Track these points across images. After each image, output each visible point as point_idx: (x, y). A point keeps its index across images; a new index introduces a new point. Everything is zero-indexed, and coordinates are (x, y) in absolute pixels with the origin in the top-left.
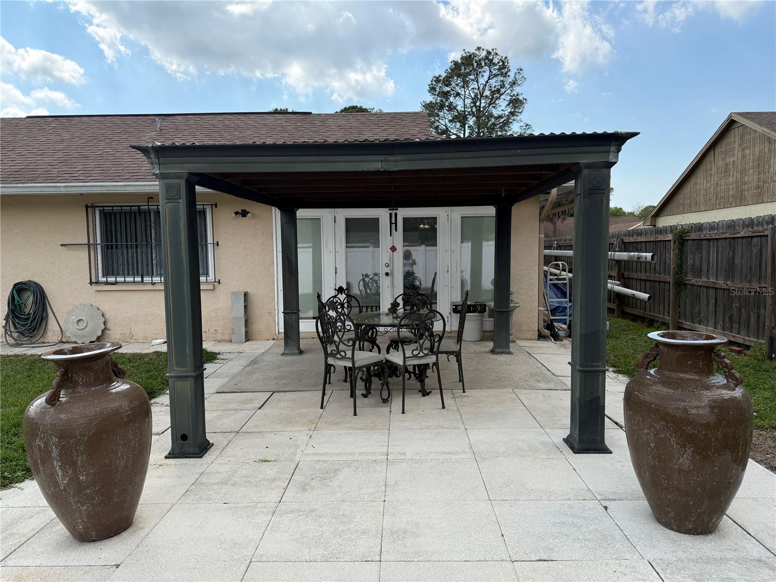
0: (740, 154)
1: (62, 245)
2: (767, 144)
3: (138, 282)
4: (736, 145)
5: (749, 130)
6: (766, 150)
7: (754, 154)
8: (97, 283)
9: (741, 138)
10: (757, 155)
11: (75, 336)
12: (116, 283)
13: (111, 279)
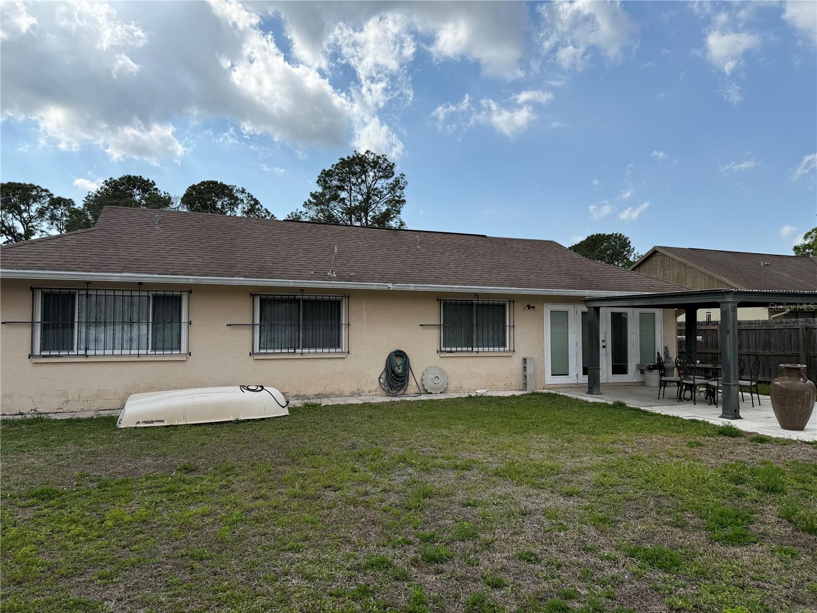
0: (661, 273)
1: (420, 325)
2: (683, 269)
3: (470, 351)
4: (658, 267)
5: (668, 259)
6: (683, 273)
7: (673, 274)
8: (441, 351)
9: (662, 263)
10: (676, 274)
11: (432, 388)
12: (451, 352)
13: (448, 349)
